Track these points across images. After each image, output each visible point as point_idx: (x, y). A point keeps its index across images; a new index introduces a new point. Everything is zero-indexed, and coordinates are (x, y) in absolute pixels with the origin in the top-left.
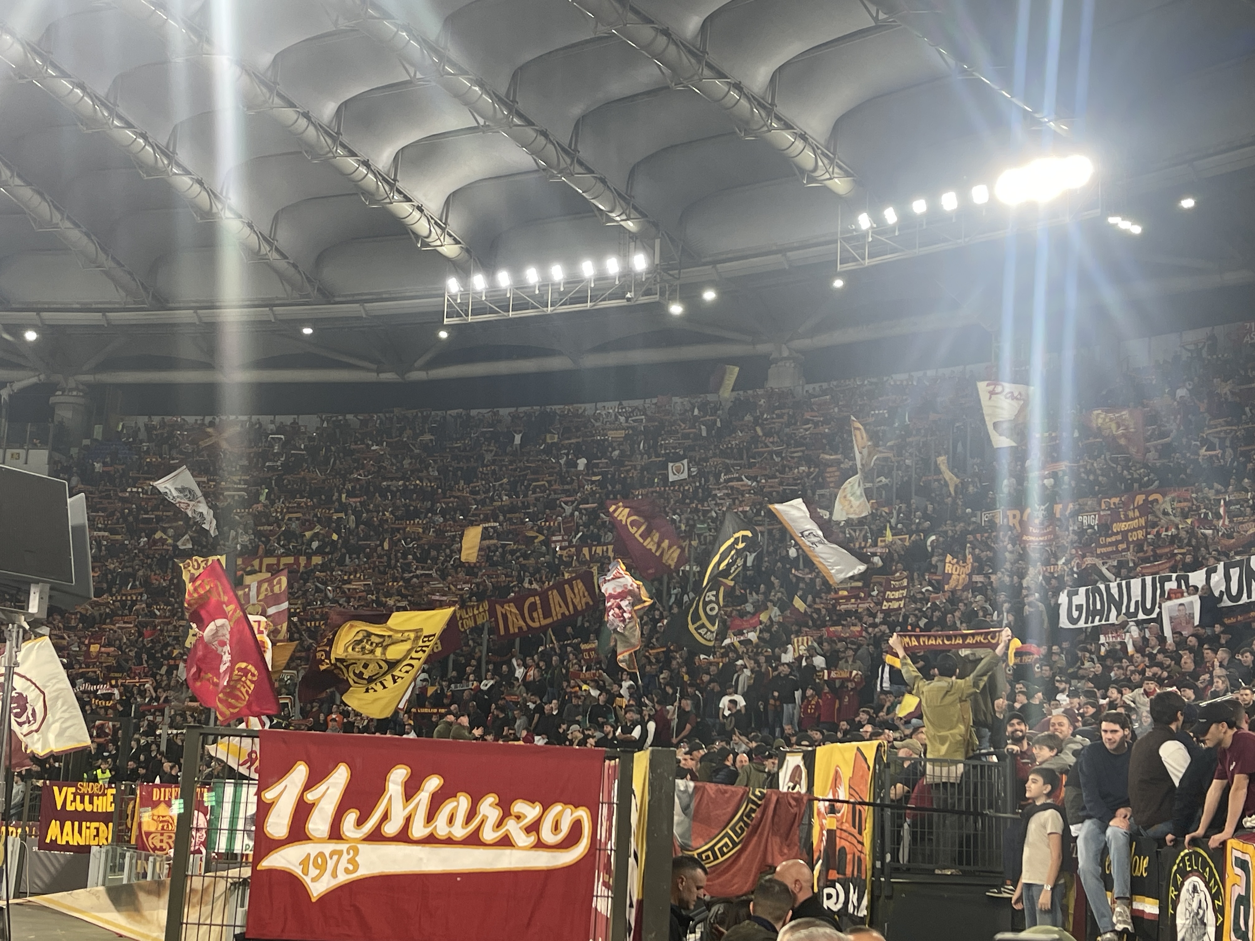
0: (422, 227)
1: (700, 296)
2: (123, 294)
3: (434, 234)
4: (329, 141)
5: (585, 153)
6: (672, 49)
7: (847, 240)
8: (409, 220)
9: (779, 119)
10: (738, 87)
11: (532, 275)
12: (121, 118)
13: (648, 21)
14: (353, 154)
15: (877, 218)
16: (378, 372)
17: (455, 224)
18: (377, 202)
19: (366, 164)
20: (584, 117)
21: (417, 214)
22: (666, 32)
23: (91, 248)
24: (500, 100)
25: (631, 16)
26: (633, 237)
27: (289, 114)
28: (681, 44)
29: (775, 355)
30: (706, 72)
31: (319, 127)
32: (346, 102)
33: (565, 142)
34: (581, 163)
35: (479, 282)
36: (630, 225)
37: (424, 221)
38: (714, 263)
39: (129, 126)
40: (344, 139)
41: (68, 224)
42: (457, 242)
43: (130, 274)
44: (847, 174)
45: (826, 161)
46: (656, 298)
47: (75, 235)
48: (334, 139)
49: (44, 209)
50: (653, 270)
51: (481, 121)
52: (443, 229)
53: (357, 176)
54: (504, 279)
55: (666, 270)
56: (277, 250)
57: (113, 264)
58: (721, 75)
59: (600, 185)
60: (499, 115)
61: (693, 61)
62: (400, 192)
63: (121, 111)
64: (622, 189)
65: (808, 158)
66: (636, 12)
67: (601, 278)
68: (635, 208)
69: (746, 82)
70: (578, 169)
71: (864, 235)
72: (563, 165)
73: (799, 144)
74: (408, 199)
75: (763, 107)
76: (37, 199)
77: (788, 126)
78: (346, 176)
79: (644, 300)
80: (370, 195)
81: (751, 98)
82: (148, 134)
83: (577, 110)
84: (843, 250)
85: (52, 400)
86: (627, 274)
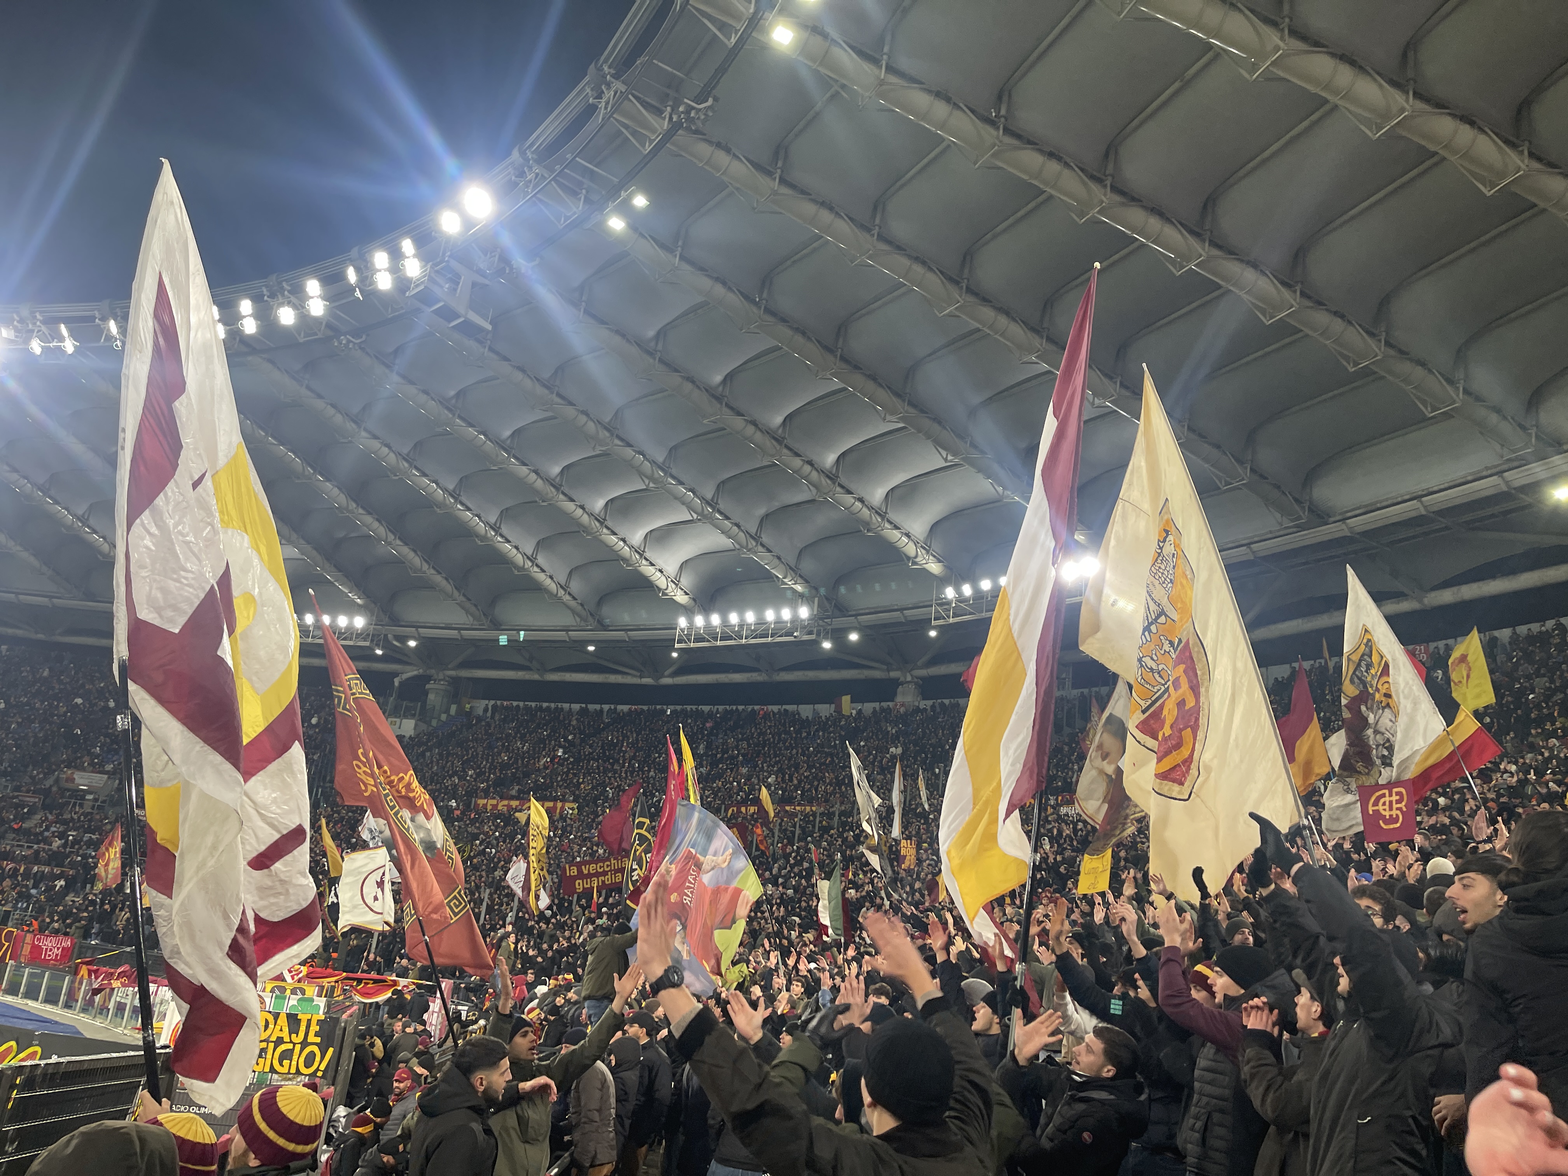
0: (661, 582)
1: (846, 637)
2: (471, 619)
3: (670, 589)
4: (598, 524)
5: (765, 539)
6: (815, 474)
7: (941, 605)
8: (653, 578)
9: (890, 523)
10: (861, 500)
11: (734, 618)
12: (462, 504)
13: (797, 455)
14: (614, 534)
15: (958, 590)
16: (641, 677)
17: (686, 581)
18: (630, 565)
19: (624, 540)
20: (767, 515)
21: (658, 574)
22: (810, 463)
23: (448, 587)
24: (708, 503)
25: (785, 451)
26: (801, 596)
27: (570, 506)
28: (821, 471)
29: (902, 679)
30: (838, 489)
31: (591, 515)
32: (612, 500)
33: (753, 531)
34: (763, 545)
35: (699, 621)
36: (799, 588)
37: (663, 579)
38: (856, 616)
39: (469, 509)
40: (609, 523)
41: (433, 571)
42: (686, 594)
43: (476, 606)
44: (939, 561)
45: (924, 552)
46: (813, 637)
47: (438, 579)
48: (601, 523)
49: (417, 561)
50: (812, 618)
51: (695, 516)
52: (677, 585)
53: (617, 548)
54: (715, 619)
55: (822, 619)
56: (570, 594)
57: (464, 599)
58: (849, 492)
59: (776, 561)
60: (706, 512)
61: (829, 482)
62: (646, 559)
63: (463, 499)
64: (793, 565)
65: (911, 549)
66: (790, 449)
67: (779, 621)
68: (801, 576)
69: (867, 497)
70: (760, 549)
71: (949, 603)
72: (750, 546)
73: (905, 539)
74: (652, 564)
75: (880, 515)
76: (412, 555)
77: (896, 527)
78: (610, 548)
79: (806, 638)
80: (625, 560)
81: (871, 508)
82: (482, 515)
83: (761, 511)
84: (937, 612)
85: (428, 686)
86: (795, 620)
